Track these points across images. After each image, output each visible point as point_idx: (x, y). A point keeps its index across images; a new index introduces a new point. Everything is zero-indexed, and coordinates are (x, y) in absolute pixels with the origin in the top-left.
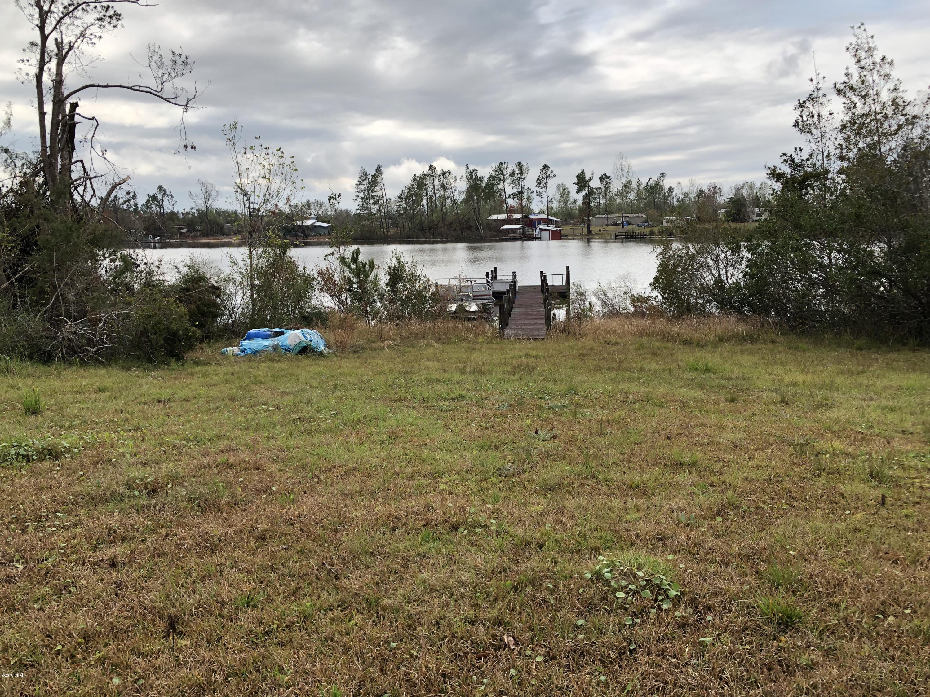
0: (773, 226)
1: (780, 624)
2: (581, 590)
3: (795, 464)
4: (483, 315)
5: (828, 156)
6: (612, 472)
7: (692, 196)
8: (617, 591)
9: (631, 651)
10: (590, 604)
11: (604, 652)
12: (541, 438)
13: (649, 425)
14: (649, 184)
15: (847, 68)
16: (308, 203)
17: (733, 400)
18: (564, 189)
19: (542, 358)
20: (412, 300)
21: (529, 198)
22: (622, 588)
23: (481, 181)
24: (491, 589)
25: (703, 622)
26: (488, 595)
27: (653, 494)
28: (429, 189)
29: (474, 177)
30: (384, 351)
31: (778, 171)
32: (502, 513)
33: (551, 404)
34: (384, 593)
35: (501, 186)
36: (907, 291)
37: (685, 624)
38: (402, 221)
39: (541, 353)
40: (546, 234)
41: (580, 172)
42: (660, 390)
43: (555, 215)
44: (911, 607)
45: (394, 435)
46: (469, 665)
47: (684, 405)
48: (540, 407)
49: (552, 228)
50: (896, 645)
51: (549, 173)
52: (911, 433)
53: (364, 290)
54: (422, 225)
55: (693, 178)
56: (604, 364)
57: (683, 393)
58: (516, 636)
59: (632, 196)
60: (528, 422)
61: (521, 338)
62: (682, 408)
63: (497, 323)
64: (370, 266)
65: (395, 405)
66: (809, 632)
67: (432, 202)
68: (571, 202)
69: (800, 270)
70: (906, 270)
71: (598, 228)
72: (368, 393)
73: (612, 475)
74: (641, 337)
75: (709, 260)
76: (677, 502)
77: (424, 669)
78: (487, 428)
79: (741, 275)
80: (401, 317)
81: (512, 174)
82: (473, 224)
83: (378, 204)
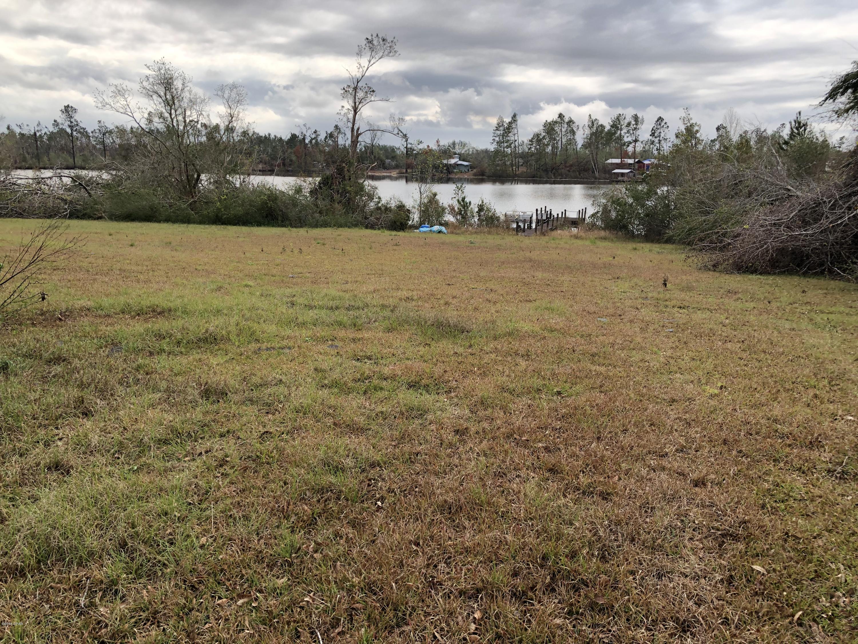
16: (454, 144)
23: (602, 129)
28: (557, 135)
29: (595, 126)
35: (618, 135)
38: (530, 162)
51: (663, 124)
53: (466, 214)
54: (546, 166)
64: (469, 204)
81: (629, 124)
82: (590, 166)
83: (511, 147)
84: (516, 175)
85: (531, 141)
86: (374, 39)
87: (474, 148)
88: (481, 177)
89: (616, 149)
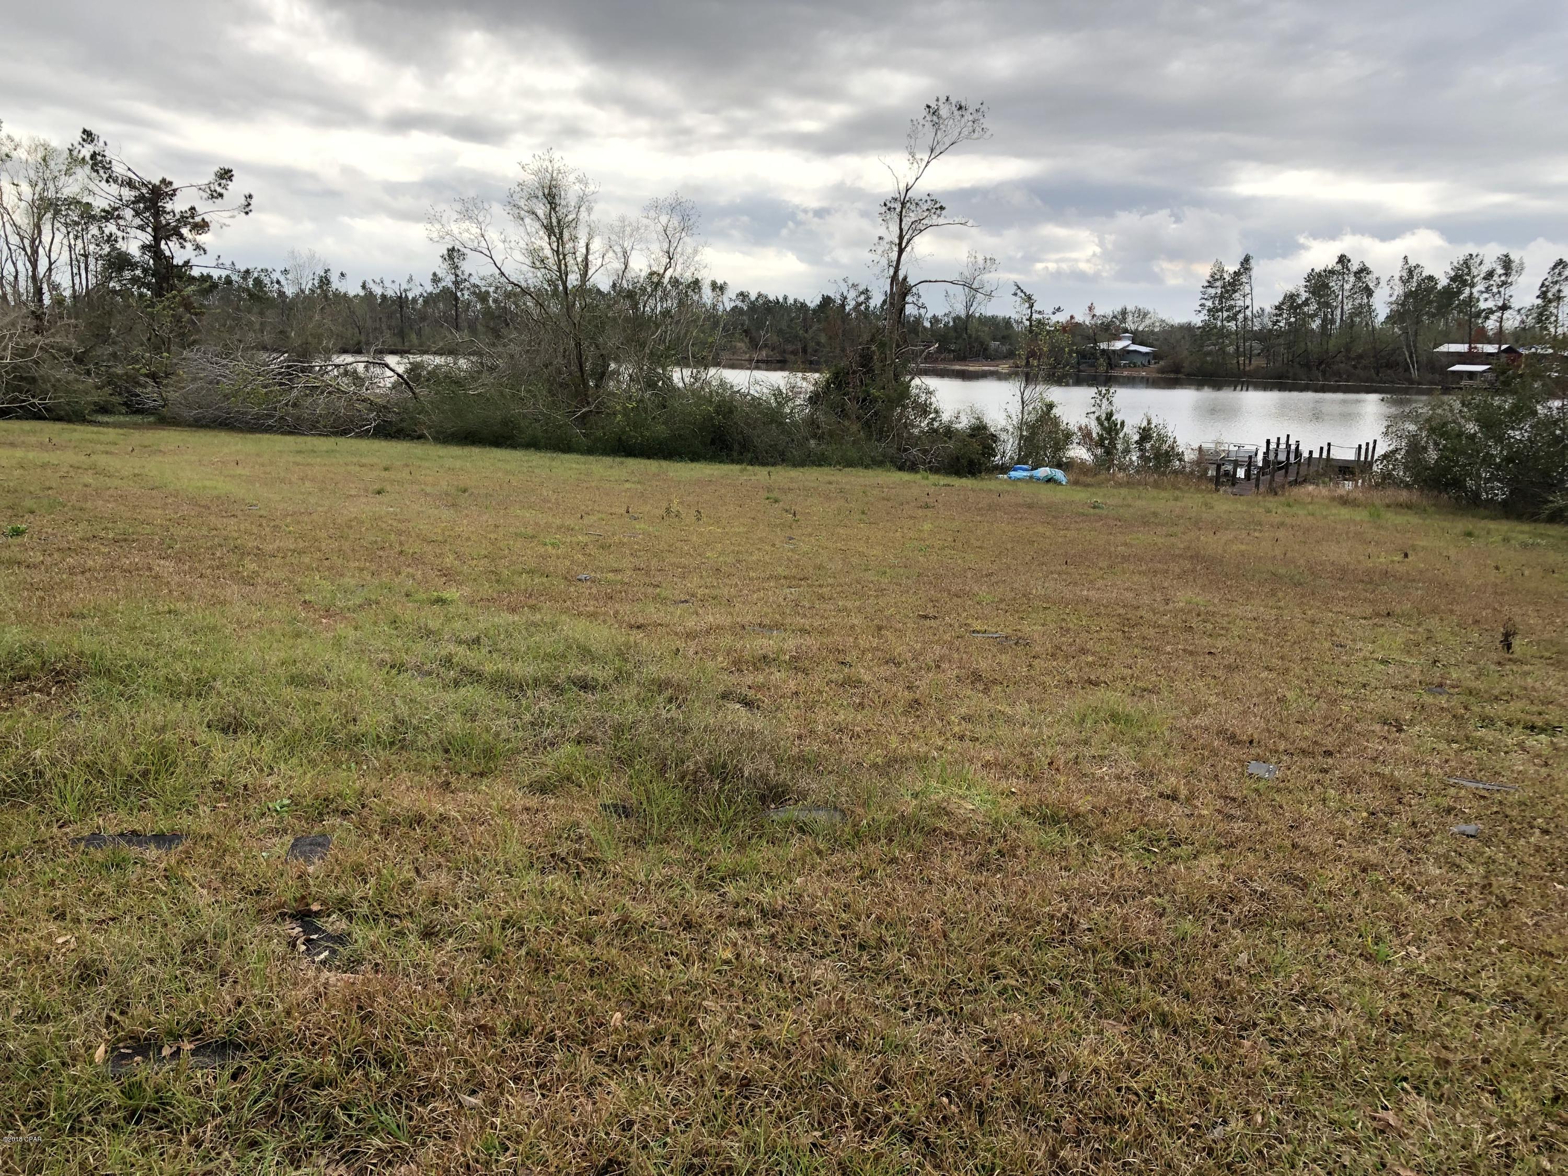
16: (1124, 313)
28: (1332, 296)
29: (1415, 278)
35: (1465, 295)
53: (1114, 447)
54: (1307, 356)
64: (1121, 426)
81: (1490, 275)
82: (1401, 359)
83: (1236, 320)
84: (1245, 374)
85: (1277, 308)
86: (942, 106)
87: (1163, 321)
88: (1172, 376)
89: (1459, 324)
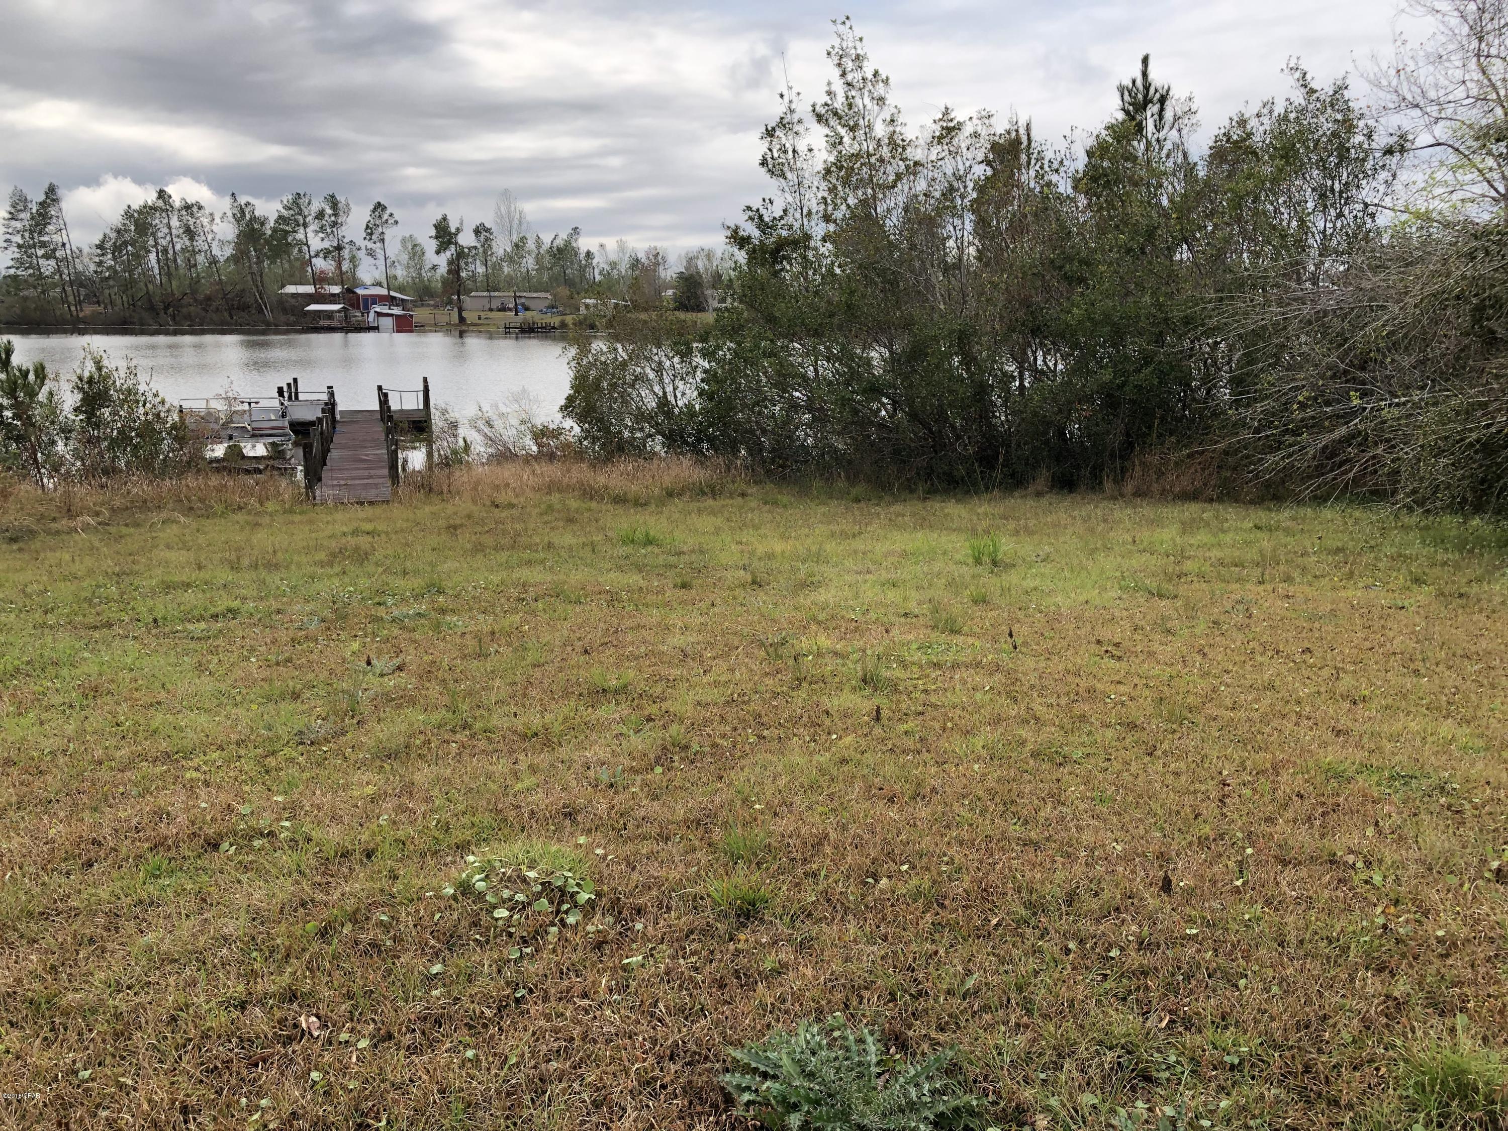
0: (738, 319)
1: (739, 916)
2: (437, 916)
3: (767, 674)
4: (271, 462)
5: (809, 213)
6: (495, 716)
7: (623, 267)
8: (495, 908)
9: (517, 1001)
10: (451, 936)
11: (474, 1012)
12: (378, 671)
13: (557, 634)
14: (555, 245)
15: (829, 84)
17: (684, 586)
18: (415, 246)
19: (383, 536)
20: (132, 438)
21: (353, 259)
22: (504, 902)
23: (262, 224)
24: (279, 941)
25: (629, 934)
26: (271, 952)
27: (560, 745)
28: (160, 235)
29: (248, 217)
30: (76, 536)
31: (741, 233)
32: (302, 808)
33: (396, 613)
34: (67, 984)
35: (300, 236)
36: (914, 416)
37: (603, 942)
38: (107, 292)
39: (381, 527)
40: (387, 322)
41: (440, 217)
42: (576, 577)
43: (401, 289)
44: (909, 861)
45: (93, 692)
46: (233, 1082)
47: (613, 599)
48: (378, 620)
49: (396, 311)
50: (890, 917)
51: (385, 217)
52: (916, 616)
53: (29, 422)
54: (150, 301)
55: (624, 239)
56: (488, 540)
57: (613, 579)
58: (322, 1013)
59: (529, 262)
60: (355, 646)
61: (346, 501)
62: (610, 603)
63: (300, 476)
64: (37, 376)
65: (97, 635)
66: (778, 921)
67: (167, 259)
68: (427, 268)
69: (775, 386)
70: (911, 386)
71: (476, 314)
72: (38, 616)
73: (497, 720)
74: (549, 493)
75: (648, 370)
76: (596, 752)
77: (146, 1106)
78: (278, 664)
79: (696, 393)
80: (110, 471)
81: (320, 215)
82: (252, 300)
83: (54, 258)
84: (78, 320)
85: (100, 246)
